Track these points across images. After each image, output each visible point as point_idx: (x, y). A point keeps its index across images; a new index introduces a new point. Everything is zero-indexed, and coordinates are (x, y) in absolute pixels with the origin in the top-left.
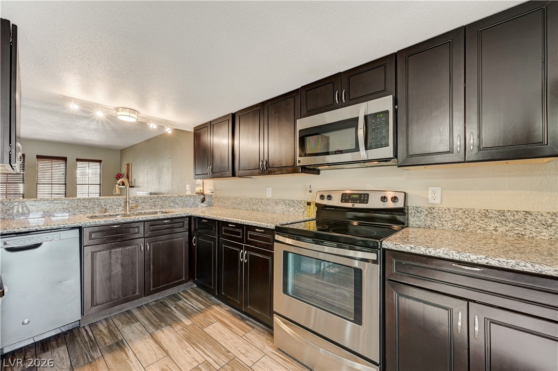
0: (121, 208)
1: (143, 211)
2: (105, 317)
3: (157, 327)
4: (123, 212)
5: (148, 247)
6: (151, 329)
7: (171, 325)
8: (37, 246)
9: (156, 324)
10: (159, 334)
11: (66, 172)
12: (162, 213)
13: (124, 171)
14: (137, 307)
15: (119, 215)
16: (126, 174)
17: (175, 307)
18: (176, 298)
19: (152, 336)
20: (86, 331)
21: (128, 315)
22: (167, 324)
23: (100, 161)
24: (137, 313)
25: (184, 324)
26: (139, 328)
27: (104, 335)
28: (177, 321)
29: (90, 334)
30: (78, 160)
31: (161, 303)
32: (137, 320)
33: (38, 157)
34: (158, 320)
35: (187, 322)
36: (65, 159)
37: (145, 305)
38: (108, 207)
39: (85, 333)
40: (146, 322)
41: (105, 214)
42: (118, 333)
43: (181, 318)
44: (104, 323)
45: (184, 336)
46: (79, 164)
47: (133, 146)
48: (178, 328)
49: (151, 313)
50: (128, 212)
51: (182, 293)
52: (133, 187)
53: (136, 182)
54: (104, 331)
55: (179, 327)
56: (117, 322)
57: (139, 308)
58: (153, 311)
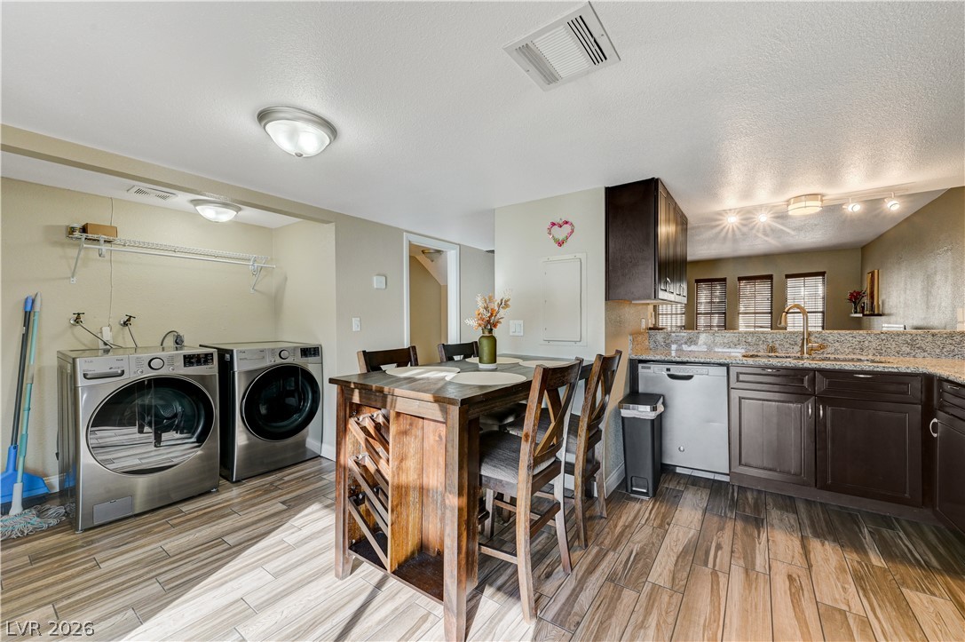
0: (797, 348)
1: (832, 357)
2: (759, 488)
3: (817, 535)
4: (799, 355)
5: (821, 412)
6: (808, 532)
7: (842, 546)
8: (689, 377)
9: (819, 531)
10: (816, 545)
11: (772, 296)
12: (873, 361)
13: (867, 286)
14: (806, 500)
15: (789, 357)
16: (868, 291)
17: (870, 532)
18: (888, 522)
19: (803, 539)
20: (733, 490)
21: (788, 501)
22: (836, 540)
23: (822, 274)
24: (801, 507)
25: (870, 560)
26: (792, 521)
27: (748, 503)
28: (860, 548)
29: (736, 494)
30: (788, 276)
31: (849, 514)
32: (796, 512)
33: (740, 279)
34: (825, 529)
35: (877, 560)
36: (770, 277)
37: (821, 503)
38: (777, 346)
39: (731, 490)
40: (807, 522)
41: (770, 354)
42: (764, 511)
43: (869, 550)
44: (755, 493)
45: (855, 570)
46: (790, 282)
47: (881, 236)
48: (852, 558)
49: (821, 515)
50: (806, 355)
51: (904, 523)
52: (881, 315)
53: (886, 306)
54: (750, 499)
55: (855, 556)
56: (769, 500)
57: (808, 502)
58: (827, 516)
